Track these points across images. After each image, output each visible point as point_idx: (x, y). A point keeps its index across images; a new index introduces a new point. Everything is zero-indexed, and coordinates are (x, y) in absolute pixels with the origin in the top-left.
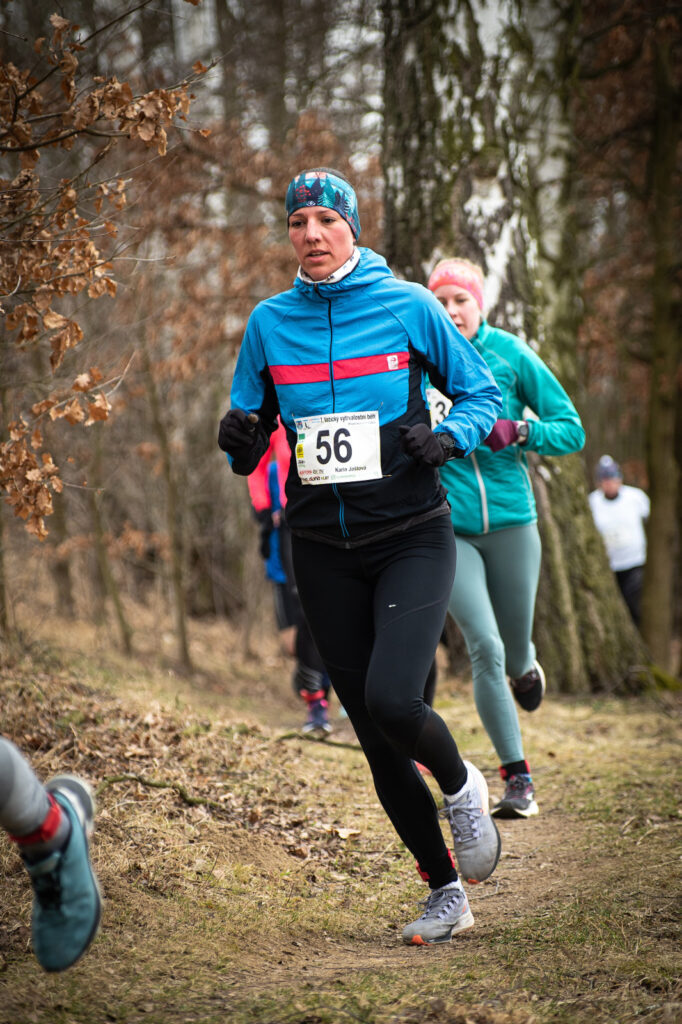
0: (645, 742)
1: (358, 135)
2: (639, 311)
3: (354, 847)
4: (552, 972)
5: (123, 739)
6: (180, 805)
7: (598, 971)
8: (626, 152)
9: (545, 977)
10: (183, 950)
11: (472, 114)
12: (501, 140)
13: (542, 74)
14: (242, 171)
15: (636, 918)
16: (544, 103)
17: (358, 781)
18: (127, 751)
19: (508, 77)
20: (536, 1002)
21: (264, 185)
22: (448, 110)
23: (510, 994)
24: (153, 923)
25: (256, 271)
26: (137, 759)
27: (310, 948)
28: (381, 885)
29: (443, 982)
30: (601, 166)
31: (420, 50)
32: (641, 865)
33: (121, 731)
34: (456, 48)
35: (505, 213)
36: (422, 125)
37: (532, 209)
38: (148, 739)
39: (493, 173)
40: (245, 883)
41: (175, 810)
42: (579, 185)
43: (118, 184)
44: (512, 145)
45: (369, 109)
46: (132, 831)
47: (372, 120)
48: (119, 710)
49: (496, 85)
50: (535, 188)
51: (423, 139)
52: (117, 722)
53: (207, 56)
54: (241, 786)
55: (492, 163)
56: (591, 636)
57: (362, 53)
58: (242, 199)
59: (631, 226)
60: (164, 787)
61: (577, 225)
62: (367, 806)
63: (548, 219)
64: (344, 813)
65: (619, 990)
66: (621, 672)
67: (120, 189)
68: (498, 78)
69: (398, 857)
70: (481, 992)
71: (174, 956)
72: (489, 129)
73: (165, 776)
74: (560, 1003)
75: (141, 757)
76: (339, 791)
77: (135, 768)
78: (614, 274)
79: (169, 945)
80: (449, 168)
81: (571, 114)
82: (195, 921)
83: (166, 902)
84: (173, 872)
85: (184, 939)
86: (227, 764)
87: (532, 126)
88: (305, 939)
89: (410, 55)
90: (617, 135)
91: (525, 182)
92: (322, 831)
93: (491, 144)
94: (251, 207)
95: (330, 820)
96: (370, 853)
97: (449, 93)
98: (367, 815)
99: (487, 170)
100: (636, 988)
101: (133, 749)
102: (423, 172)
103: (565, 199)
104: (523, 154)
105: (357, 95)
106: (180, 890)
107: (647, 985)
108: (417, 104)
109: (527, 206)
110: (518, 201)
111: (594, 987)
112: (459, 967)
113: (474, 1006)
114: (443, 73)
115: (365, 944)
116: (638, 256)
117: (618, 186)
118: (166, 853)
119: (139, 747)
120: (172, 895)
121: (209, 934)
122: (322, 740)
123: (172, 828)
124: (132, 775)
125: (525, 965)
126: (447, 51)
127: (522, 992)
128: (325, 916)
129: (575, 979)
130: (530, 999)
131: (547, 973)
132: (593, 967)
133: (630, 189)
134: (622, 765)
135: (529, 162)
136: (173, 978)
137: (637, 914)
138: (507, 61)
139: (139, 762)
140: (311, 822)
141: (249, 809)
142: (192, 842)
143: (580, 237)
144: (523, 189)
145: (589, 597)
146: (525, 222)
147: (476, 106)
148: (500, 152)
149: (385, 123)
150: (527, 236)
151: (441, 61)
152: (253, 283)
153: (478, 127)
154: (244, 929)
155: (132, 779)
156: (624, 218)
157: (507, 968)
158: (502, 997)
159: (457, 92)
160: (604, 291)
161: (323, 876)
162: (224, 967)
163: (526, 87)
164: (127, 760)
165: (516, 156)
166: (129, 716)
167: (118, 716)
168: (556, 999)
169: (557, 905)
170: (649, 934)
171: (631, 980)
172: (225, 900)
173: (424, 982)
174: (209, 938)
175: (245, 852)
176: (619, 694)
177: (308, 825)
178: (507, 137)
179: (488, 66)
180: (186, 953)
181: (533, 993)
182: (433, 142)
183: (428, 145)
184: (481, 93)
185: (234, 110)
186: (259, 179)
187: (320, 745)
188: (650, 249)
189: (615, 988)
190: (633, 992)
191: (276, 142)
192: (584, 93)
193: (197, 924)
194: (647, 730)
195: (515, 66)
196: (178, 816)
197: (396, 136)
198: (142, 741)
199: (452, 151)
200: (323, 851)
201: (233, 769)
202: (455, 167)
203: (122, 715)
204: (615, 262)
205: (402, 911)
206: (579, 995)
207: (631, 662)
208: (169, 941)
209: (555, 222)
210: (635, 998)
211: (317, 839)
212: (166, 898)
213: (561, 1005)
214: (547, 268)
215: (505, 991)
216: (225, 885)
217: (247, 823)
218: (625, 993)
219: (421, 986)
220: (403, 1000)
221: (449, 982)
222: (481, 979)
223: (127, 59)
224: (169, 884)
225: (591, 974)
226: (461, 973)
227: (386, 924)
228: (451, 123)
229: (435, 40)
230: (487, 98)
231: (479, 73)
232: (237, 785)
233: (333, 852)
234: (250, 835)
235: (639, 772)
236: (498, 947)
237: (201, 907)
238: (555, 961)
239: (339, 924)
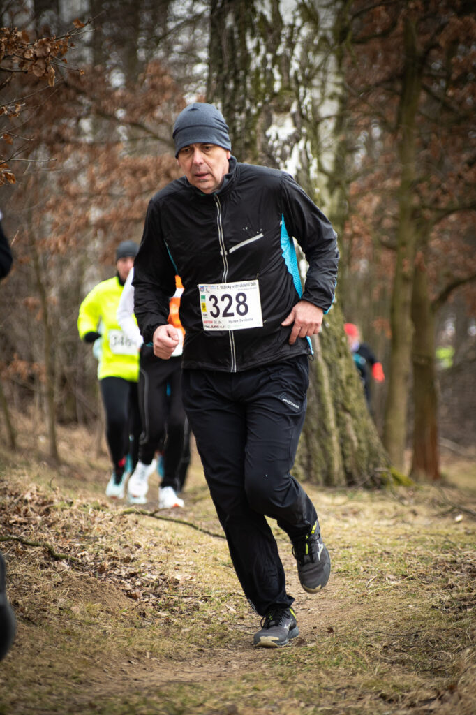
0: (385, 522)
1: (191, 79)
2: (390, 213)
3: (174, 593)
4: (315, 687)
5: (8, 510)
6: (49, 559)
7: (349, 687)
8: (383, 98)
9: (310, 690)
10: (48, 664)
11: (273, 66)
12: (293, 86)
13: (324, 39)
14: (105, 102)
15: (376, 649)
16: (325, 60)
17: (178, 545)
18: (11, 519)
19: (300, 40)
20: (303, 708)
21: (120, 114)
22: (256, 62)
23: (284, 702)
24: (27, 644)
25: (114, 175)
26: (18, 525)
27: (141, 665)
28: (193, 620)
29: (236, 692)
30: (365, 107)
31: (237, 18)
32: (381, 611)
33: (8, 504)
34: (263, 17)
35: (295, 138)
36: (237, 72)
37: (314, 136)
38: (26, 510)
39: (288, 109)
40: (94, 617)
41: (45, 562)
42: (347, 120)
43: (16, 107)
44: (302, 89)
45: (199, 61)
46: (13, 577)
47: (200, 69)
48: (6, 489)
49: (291, 45)
50: (317, 122)
51: (237, 82)
52: (4, 498)
53: (82, 18)
54: (93, 547)
55: (286, 102)
56: (348, 445)
57: (194, 21)
58: (105, 123)
59: (384, 152)
60: (37, 546)
61: (346, 149)
62: (184, 563)
63: (325, 144)
64: (168, 568)
65: (363, 701)
66: (369, 472)
67: (17, 110)
68: (293, 40)
69: (206, 600)
70: (264, 699)
71: (41, 668)
72: (286, 78)
73: (38, 538)
74: (320, 709)
75: (21, 524)
76: (165, 552)
77: (16, 531)
78: (372, 185)
79: (38, 660)
80: (256, 105)
81: (344, 69)
82: (57, 643)
83: (36, 630)
84: (42, 607)
85: (49, 656)
86: (84, 531)
87: (316, 76)
88: (137, 659)
89: (230, 21)
90: (377, 85)
91: (310, 116)
92: (152, 581)
93: (286, 88)
94: (112, 129)
95: (157, 573)
96: (185, 597)
97: (257, 50)
98: (184, 569)
99: (283, 107)
100: (376, 699)
101: (16, 517)
102: (237, 107)
103: (338, 130)
104: (310, 96)
105: (190, 51)
106: (47, 621)
107: (383, 697)
108: (233, 57)
109: (311, 133)
110: (304, 130)
111: (345, 698)
112: (248, 681)
113: (258, 709)
114: (253, 36)
115: (180, 663)
116: (389, 173)
117: (375, 122)
118: (37, 593)
119: (20, 516)
120: (41, 624)
122: (152, 515)
123: (42, 575)
124: (14, 536)
125: (296, 681)
126: (256, 20)
127: (293, 700)
128: (152, 642)
129: (332, 692)
130: (299, 706)
131: (312, 687)
132: (345, 684)
133: (384, 124)
134: (368, 538)
135: (313, 102)
136: (40, 684)
137: (377, 646)
138: (299, 29)
139: (19, 527)
140: (143, 574)
141: (98, 563)
142: (56, 586)
143: (348, 158)
144: (308, 121)
145: (348, 417)
146: (309, 145)
147: (276, 60)
148: (293, 94)
149: (210, 71)
150: (310, 155)
151: (253, 27)
152: (111, 184)
153: (277, 76)
154: (93, 650)
155: (14, 539)
156: (379, 145)
157: (283, 682)
158: (279, 703)
159: (263, 49)
160: (364, 198)
161: (151, 613)
162: (77, 677)
163: (312, 48)
164: (11, 525)
165: (304, 97)
166: (13, 494)
167: (6, 494)
168: (318, 706)
169: (320, 639)
170: (385, 661)
171: (372, 693)
172: (79, 628)
173: (223, 691)
174: (67, 656)
175: (95, 594)
176: (367, 487)
177: (141, 576)
178: (298, 83)
179: (286, 31)
180: (50, 666)
181: (301, 701)
182: (245, 85)
183: (241, 87)
184: (280, 51)
185: (100, 58)
186: (117, 109)
187: (151, 518)
188: (398, 167)
189: (360, 699)
190: (373, 702)
191: (130, 83)
192: (354, 54)
193: (59, 646)
194: (387, 514)
195: (305, 32)
196: (47, 567)
197: (218, 80)
198: (22, 512)
199: (258, 92)
200: (151, 595)
201: (88, 534)
202: (260, 104)
203: (8, 493)
204: (372, 176)
205: (208, 640)
206: (334, 704)
207: (376, 465)
208: (38, 657)
209: (330, 147)
210: (375, 707)
211: (147, 586)
212: (36, 626)
213: (321, 711)
214: (324, 179)
215: (281, 699)
216: (80, 618)
217: (97, 574)
218: (367, 703)
219: (220, 694)
220: (207, 704)
221: (240, 691)
222: (264, 690)
223: (24, 18)
224: (39, 616)
225: (343, 689)
226: (249, 686)
227: (196, 648)
228: (257, 72)
229: (249, 11)
230: (284, 54)
231: (279, 36)
232: (90, 546)
233: (159, 596)
234: (99, 582)
235: (380, 544)
236: (276, 667)
237: (62, 633)
238: (317, 679)
239: (161, 648)
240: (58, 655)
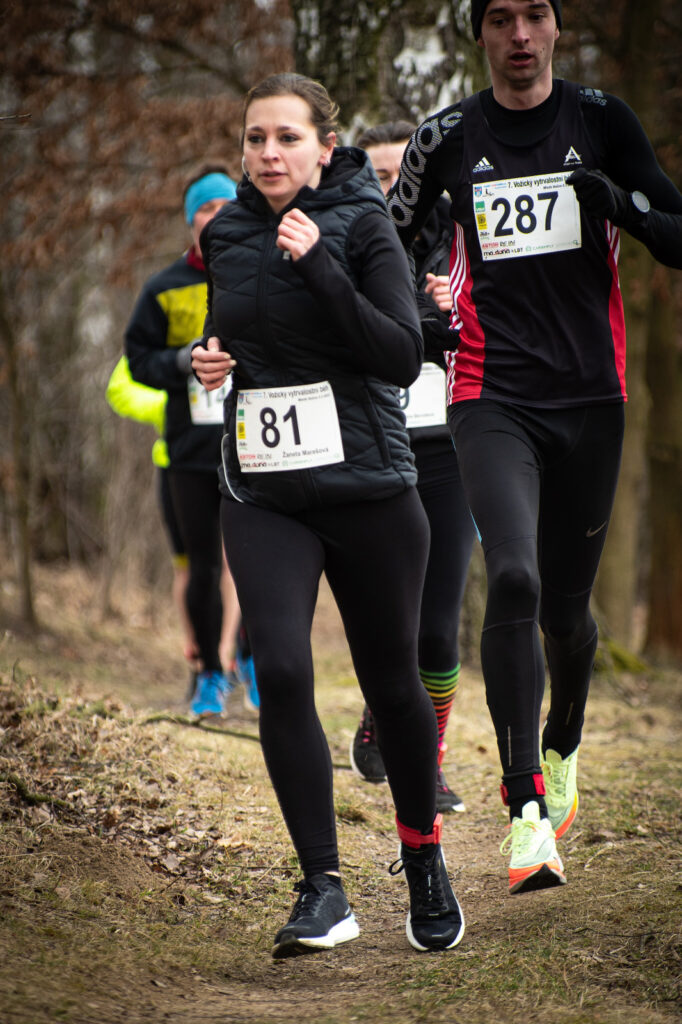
0: (598, 737)
3: (234, 861)
6: (18, 804)
15: (581, 961)
17: (241, 777)
21: (144, 24)
25: (131, 132)
27: (175, 989)
28: (265, 910)
32: (590, 893)
35: (445, 72)
37: (478, 68)
39: (432, 20)
40: (96, 904)
41: (11, 809)
54: (96, 781)
55: (431, 7)
58: (115, 40)
62: (253, 809)
64: (223, 818)
69: (288, 875)
76: (217, 790)
80: (376, 12)
82: (31, 952)
84: (5, 888)
85: (16, 975)
86: (78, 753)
88: (169, 978)
92: (195, 840)
94: (126, 51)
95: (205, 826)
96: (253, 869)
98: (252, 820)
99: (424, 16)
102: (343, 16)
106: (13, 912)
109: (472, 63)
110: (461, 57)
112: (361, 1017)
115: (243, 985)
120: (3, 919)
121: (48, 970)
122: (195, 725)
123: (6, 832)
128: (196, 949)
140: (180, 828)
141: (103, 810)
142: (30, 851)
144: (467, 42)
146: (469, 83)
152: (127, 147)
154: (92, 964)
157: (421, 1020)
161: (195, 897)
170: (597, 982)
172: (70, 925)
174: (48, 974)
175: (97, 865)
177: (178, 832)
180: (17, 992)
186: (137, 17)
187: (195, 731)
193: (34, 957)
194: (601, 722)
196: (14, 818)
201: (85, 759)
202: (384, 12)
211: (188, 850)
216: (71, 906)
217: (101, 828)
232: (90, 779)
233: (207, 867)
234: (104, 843)
237: (39, 935)
238: (479, 1013)
239: (211, 959)
240: (32, 974)
